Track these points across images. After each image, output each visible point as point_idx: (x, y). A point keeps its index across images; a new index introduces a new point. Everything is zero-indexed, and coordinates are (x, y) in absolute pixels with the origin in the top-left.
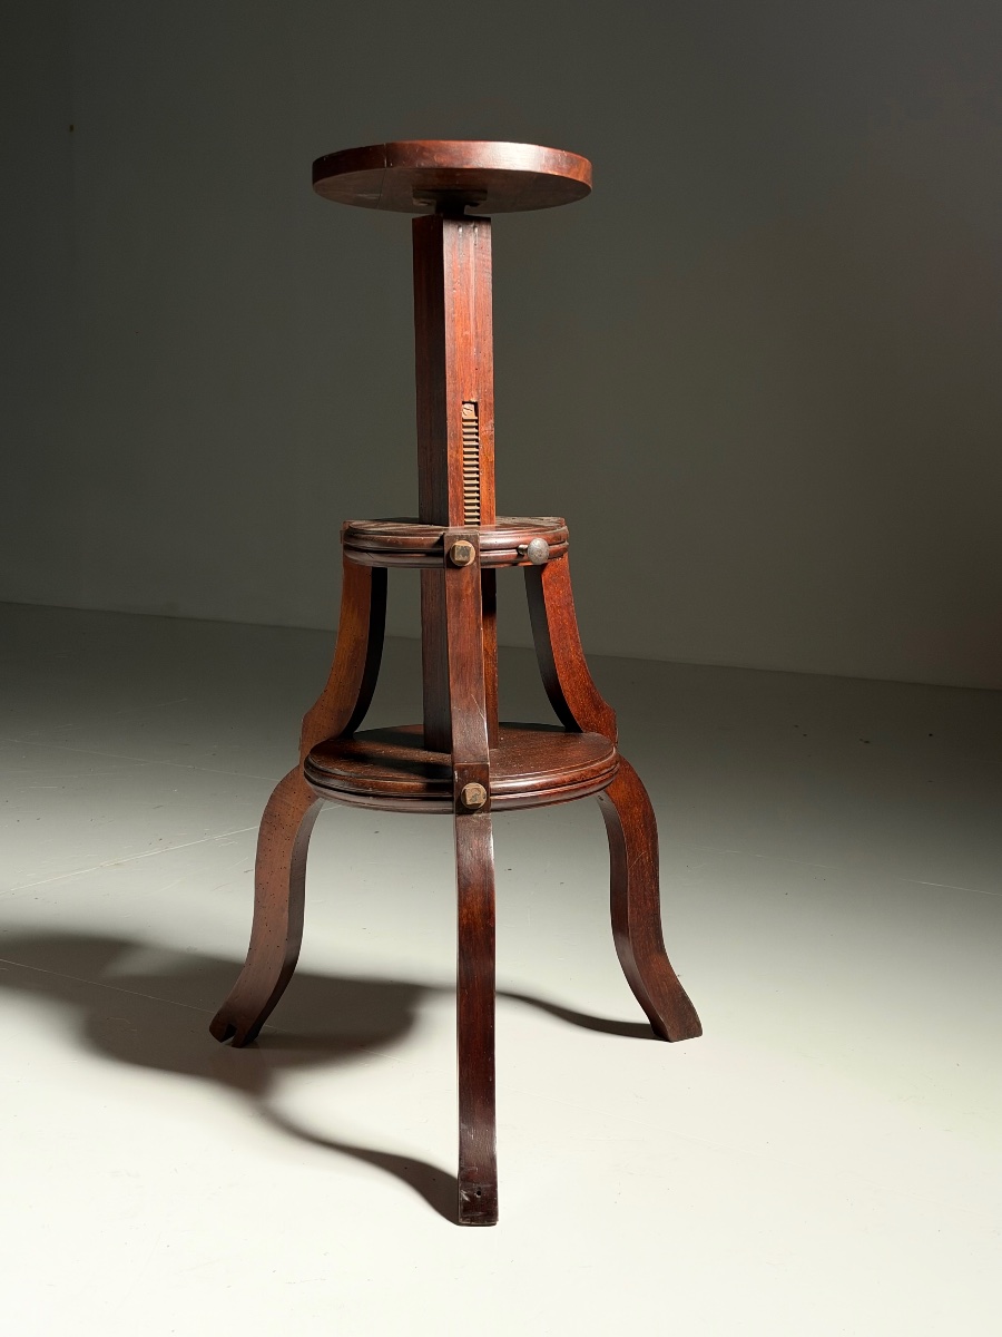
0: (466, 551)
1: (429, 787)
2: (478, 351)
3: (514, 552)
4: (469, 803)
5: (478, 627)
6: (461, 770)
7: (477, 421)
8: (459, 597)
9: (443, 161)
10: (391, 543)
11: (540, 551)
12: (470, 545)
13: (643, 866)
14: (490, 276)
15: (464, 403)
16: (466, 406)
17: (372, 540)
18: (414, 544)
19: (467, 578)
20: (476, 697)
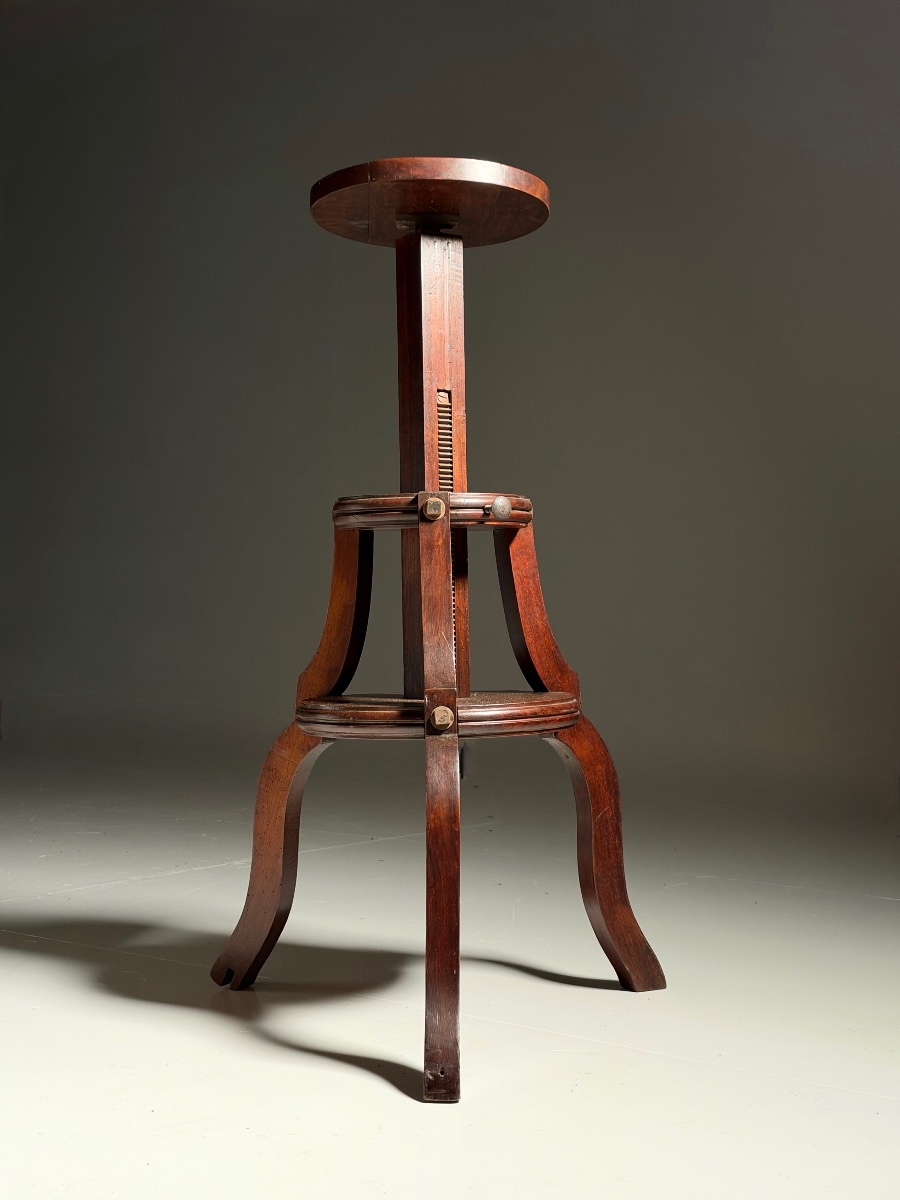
0: (437, 506)
1: (404, 715)
2: (451, 348)
3: (481, 512)
4: (437, 723)
5: (448, 573)
6: (431, 695)
7: (450, 407)
8: (431, 547)
9: (417, 173)
10: (372, 504)
11: (503, 507)
12: (441, 503)
13: (606, 821)
14: (462, 285)
15: (439, 391)
16: (441, 394)
17: (357, 504)
18: (392, 503)
19: (437, 531)
20: (446, 633)
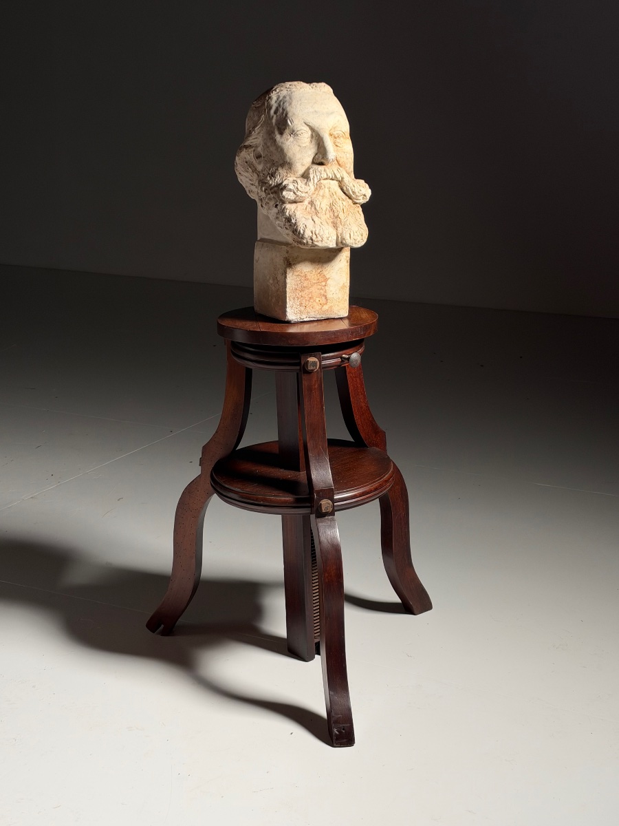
0: (314, 363)
3: (340, 360)
4: (324, 511)
6: (318, 492)
8: (310, 389)
11: (356, 360)
12: (317, 360)
19: (314, 379)
20: (323, 447)
